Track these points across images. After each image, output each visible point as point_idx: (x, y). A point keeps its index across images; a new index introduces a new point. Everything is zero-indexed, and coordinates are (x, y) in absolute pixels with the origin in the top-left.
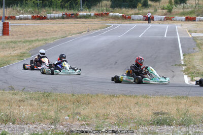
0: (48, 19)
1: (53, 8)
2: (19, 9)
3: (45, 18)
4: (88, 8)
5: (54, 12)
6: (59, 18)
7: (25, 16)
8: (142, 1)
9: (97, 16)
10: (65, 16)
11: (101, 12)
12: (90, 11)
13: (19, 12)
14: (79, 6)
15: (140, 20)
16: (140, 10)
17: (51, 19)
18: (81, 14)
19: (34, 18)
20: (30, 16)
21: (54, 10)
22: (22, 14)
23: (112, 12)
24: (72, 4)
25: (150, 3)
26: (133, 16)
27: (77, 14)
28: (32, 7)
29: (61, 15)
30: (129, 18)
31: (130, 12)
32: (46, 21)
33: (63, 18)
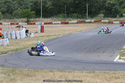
0: (69, 24)
1: (73, 18)
2: (55, 18)
3: (68, 23)
4: (91, 18)
5: (73, 20)
6: (75, 23)
7: (58, 22)
8: (120, 14)
9: (95, 22)
10: (78, 22)
11: (97, 20)
12: (92, 19)
13: (55, 21)
14: (87, 17)
15: (118, 24)
16: (118, 19)
17: (71, 23)
18: (87, 21)
19: (62, 23)
20: (60, 22)
21: (73, 19)
22: (56, 21)
23: (103, 20)
24: (83, 16)
25: (124, 15)
26: (114, 22)
27: (85, 21)
28: (62, 17)
29: (76, 22)
30: (112, 23)
31: (113, 19)
32: (68, 24)
33: (77, 23)
